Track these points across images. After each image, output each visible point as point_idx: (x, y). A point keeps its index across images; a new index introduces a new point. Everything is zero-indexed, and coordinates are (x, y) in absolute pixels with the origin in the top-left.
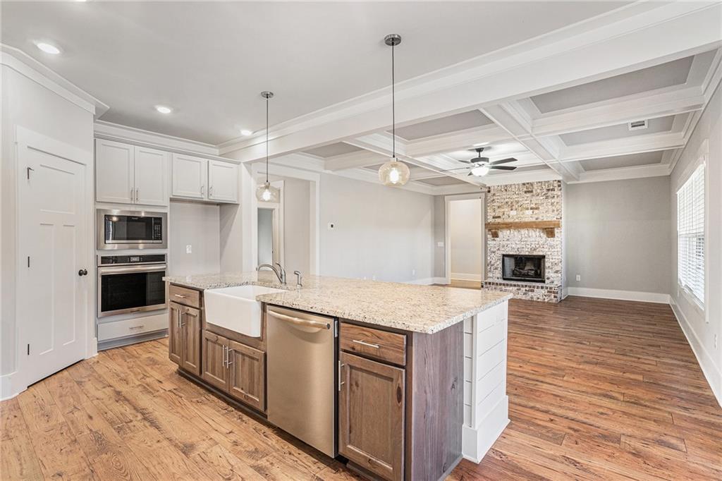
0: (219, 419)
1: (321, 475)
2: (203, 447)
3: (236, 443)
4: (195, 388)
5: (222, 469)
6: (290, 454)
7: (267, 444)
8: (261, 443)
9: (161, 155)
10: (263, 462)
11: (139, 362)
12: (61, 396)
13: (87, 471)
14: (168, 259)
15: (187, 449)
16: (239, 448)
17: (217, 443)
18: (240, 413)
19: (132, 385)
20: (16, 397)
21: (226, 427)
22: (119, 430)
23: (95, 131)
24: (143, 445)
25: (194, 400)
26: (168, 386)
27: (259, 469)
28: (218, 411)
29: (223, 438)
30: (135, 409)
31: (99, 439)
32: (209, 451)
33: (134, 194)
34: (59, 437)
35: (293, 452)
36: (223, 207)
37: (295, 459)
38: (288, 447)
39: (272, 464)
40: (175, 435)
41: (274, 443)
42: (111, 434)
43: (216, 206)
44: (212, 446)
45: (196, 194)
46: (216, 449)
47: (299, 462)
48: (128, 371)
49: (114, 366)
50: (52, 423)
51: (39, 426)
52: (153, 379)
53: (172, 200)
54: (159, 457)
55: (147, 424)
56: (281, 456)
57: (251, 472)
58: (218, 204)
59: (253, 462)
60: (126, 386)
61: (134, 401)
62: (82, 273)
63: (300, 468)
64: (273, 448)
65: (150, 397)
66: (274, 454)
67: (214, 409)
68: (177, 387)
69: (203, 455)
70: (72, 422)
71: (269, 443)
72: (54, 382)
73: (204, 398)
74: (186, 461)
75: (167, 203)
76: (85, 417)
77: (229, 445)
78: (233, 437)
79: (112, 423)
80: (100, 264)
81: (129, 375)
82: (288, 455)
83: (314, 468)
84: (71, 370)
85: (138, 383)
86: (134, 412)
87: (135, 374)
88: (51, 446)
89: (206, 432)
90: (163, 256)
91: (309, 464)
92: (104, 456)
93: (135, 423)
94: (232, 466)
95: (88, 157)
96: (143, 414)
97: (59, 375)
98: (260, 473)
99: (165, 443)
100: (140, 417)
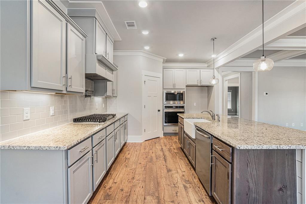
0: (184, 166)
1: (205, 200)
2: (174, 172)
3: (183, 176)
4: (183, 154)
5: (174, 181)
6: (199, 187)
7: (193, 180)
8: (191, 179)
9: (183, 71)
10: (188, 185)
11: (172, 141)
12: (150, 145)
13: (145, 165)
14: (185, 107)
15: (169, 171)
16: (184, 177)
17: (178, 173)
18: (191, 167)
19: (167, 147)
20: (142, 143)
21: (184, 169)
22: (157, 158)
23: (163, 67)
24: (159, 165)
25: (180, 158)
26: (176, 151)
27: (185, 187)
28: (185, 164)
29: (181, 172)
30: (163, 154)
31: (151, 159)
32: (174, 174)
33: (174, 85)
34: (144, 155)
35: (200, 187)
36: (209, 87)
37: (199, 190)
38: (200, 185)
39: (190, 187)
40: (168, 166)
41: (196, 181)
42: (154, 158)
43: (206, 88)
44: (176, 173)
45: (195, 83)
46: (177, 175)
47: (200, 192)
48: (168, 143)
49: (165, 141)
50: (145, 151)
51: (142, 151)
52: (173, 147)
53: (186, 86)
54: (161, 169)
55: (164, 160)
56: (195, 186)
57: (182, 186)
58: (207, 86)
59: (184, 184)
60: (165, 147)
61: (164, 152)
62: (159, 111)
63: (199, 194)
64: (194, 182)
65: (169, 152)
66: (193, 185)
67: (184, 162)
68: (177, 152)
69: (172, 174)
70: (149, 152)
71: (194, 181)
72: (150, 141)
73: (183, 158)
74: (167, 174)
75: (185, 87)
76: (152, 152)
77: (181, 175)
78: (184, 173)
79: (156, 156)
80: (164, 108)
81: (168, 144)
82: (198, 188)
83: (204, 197)
84: (156, 139)
85: (168, 147)
86: (163, 155)
87: (169, 145)
88: (142, 156)
89: (177, 168)
90: (183, 106)
91: (203, 194)
92: (150, 163)
93: (161, 158)
94: (178, 182)
95: (161, 75)
96: (164, 156)
97: (152, 140)
98: (184, 188)
99: (165, 167)
100: (163, 157)
